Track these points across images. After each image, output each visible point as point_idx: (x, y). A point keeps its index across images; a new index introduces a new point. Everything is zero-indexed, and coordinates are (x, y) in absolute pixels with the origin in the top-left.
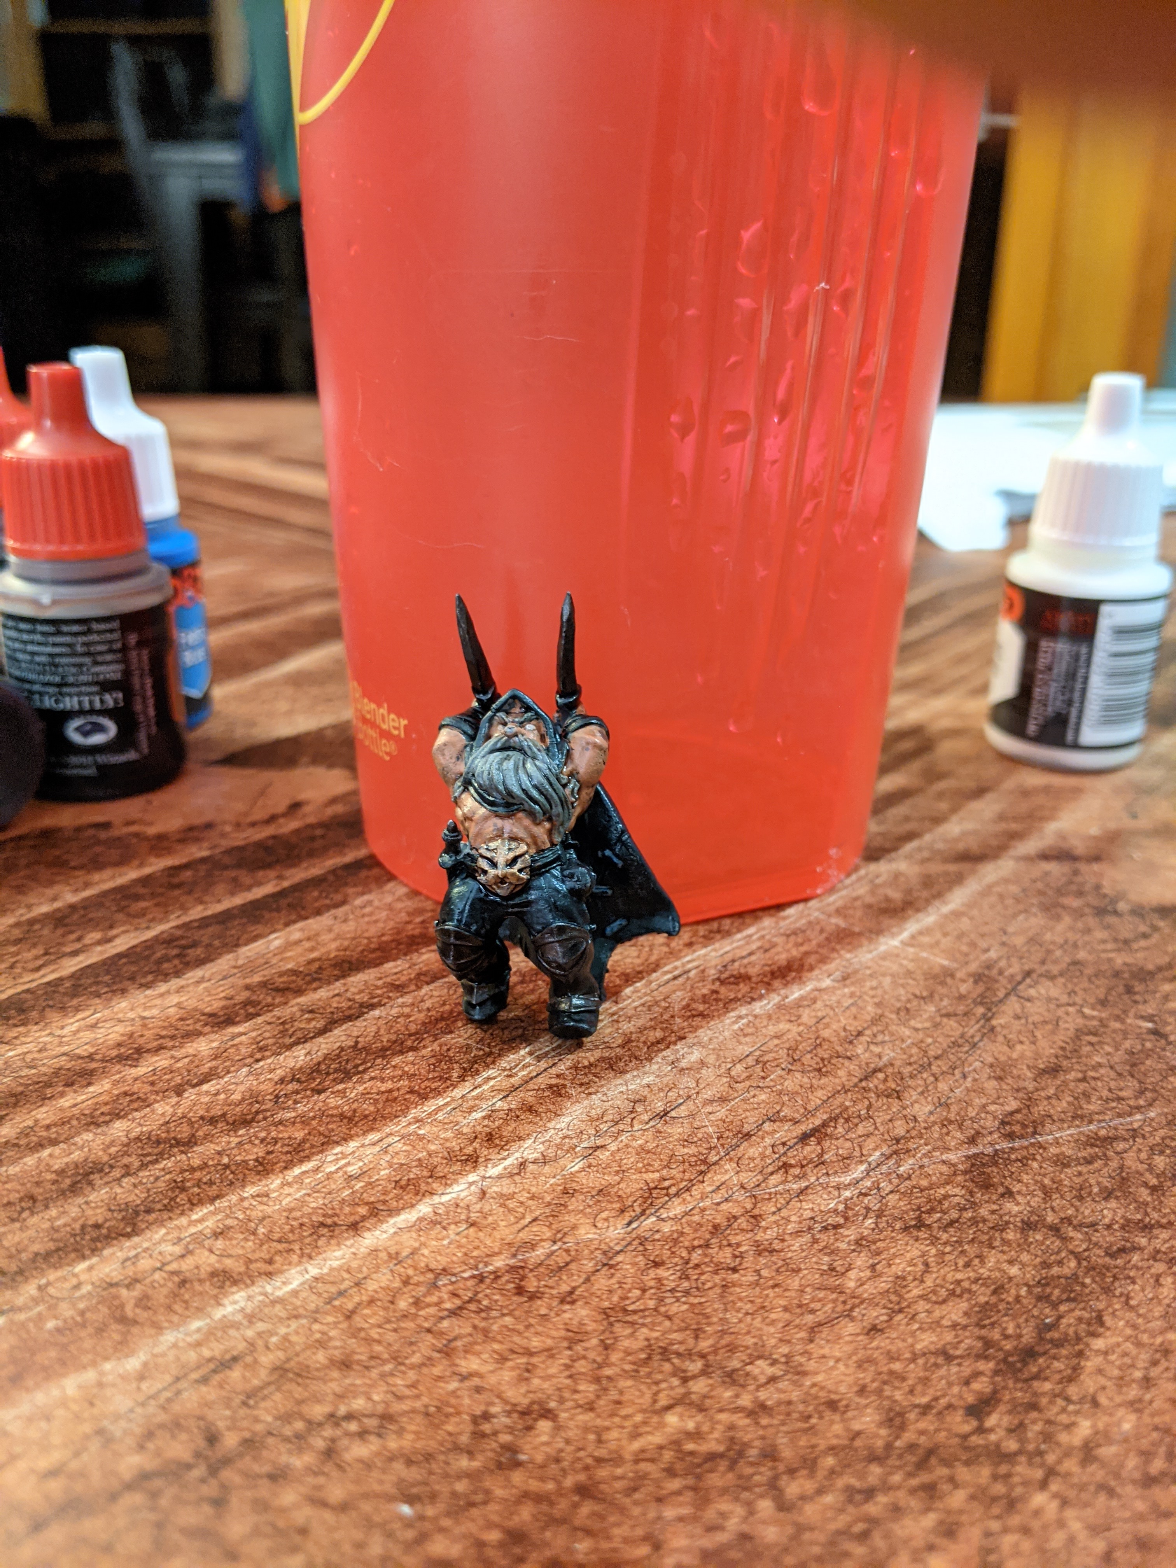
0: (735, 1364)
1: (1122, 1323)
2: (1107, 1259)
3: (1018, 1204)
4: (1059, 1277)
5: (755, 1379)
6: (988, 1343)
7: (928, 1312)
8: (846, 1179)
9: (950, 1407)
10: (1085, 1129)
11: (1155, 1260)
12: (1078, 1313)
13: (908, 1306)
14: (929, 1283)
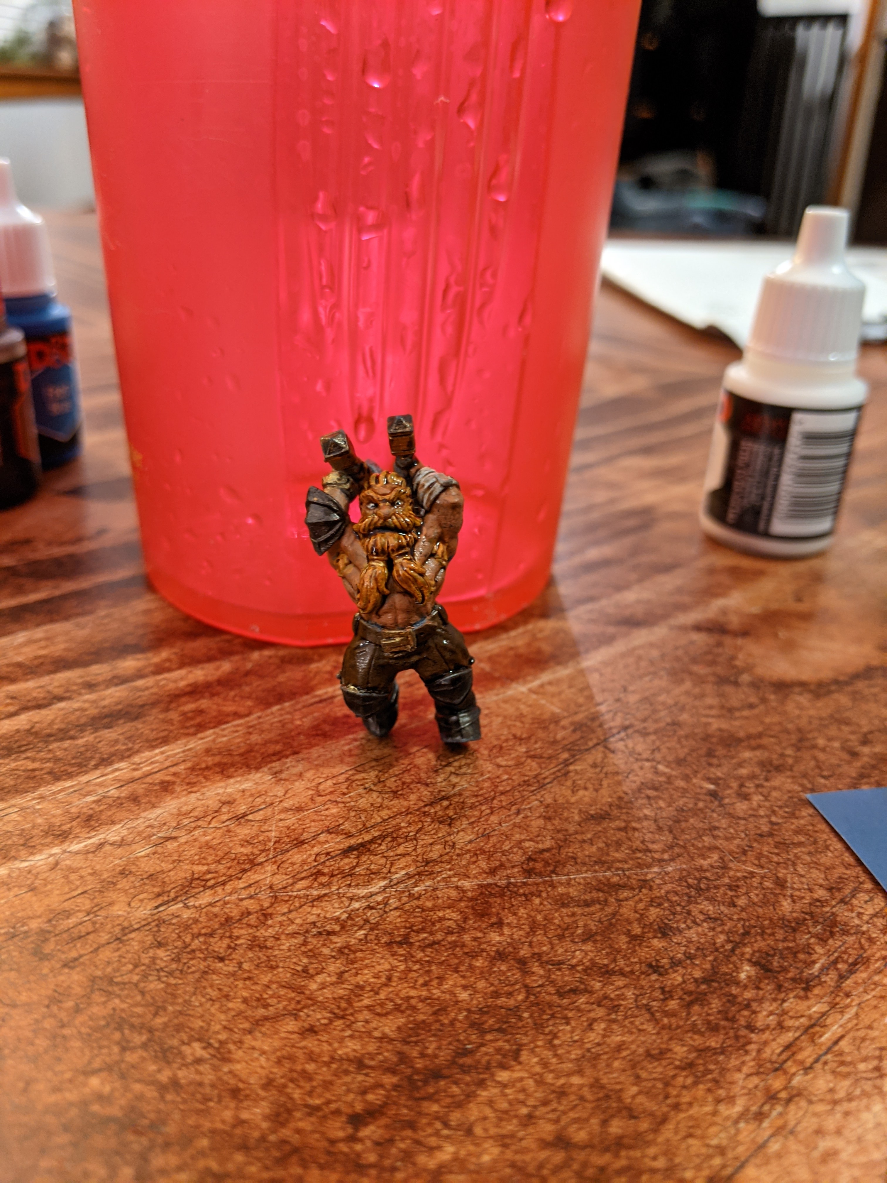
0: (175, 1042)
1: (535, 1060)
2: (555, 998)
3: (502, 935)
4: (502, 1007)
5: (183, 1058)
6: (403, 1058)
7: (367, 1022)
8: (362, 892)
9: (337, 1112)
10: (600, 875)
11: (599, 1005)
12: (500, 1043)
13: (352, 1015)
14: (382, 996)
